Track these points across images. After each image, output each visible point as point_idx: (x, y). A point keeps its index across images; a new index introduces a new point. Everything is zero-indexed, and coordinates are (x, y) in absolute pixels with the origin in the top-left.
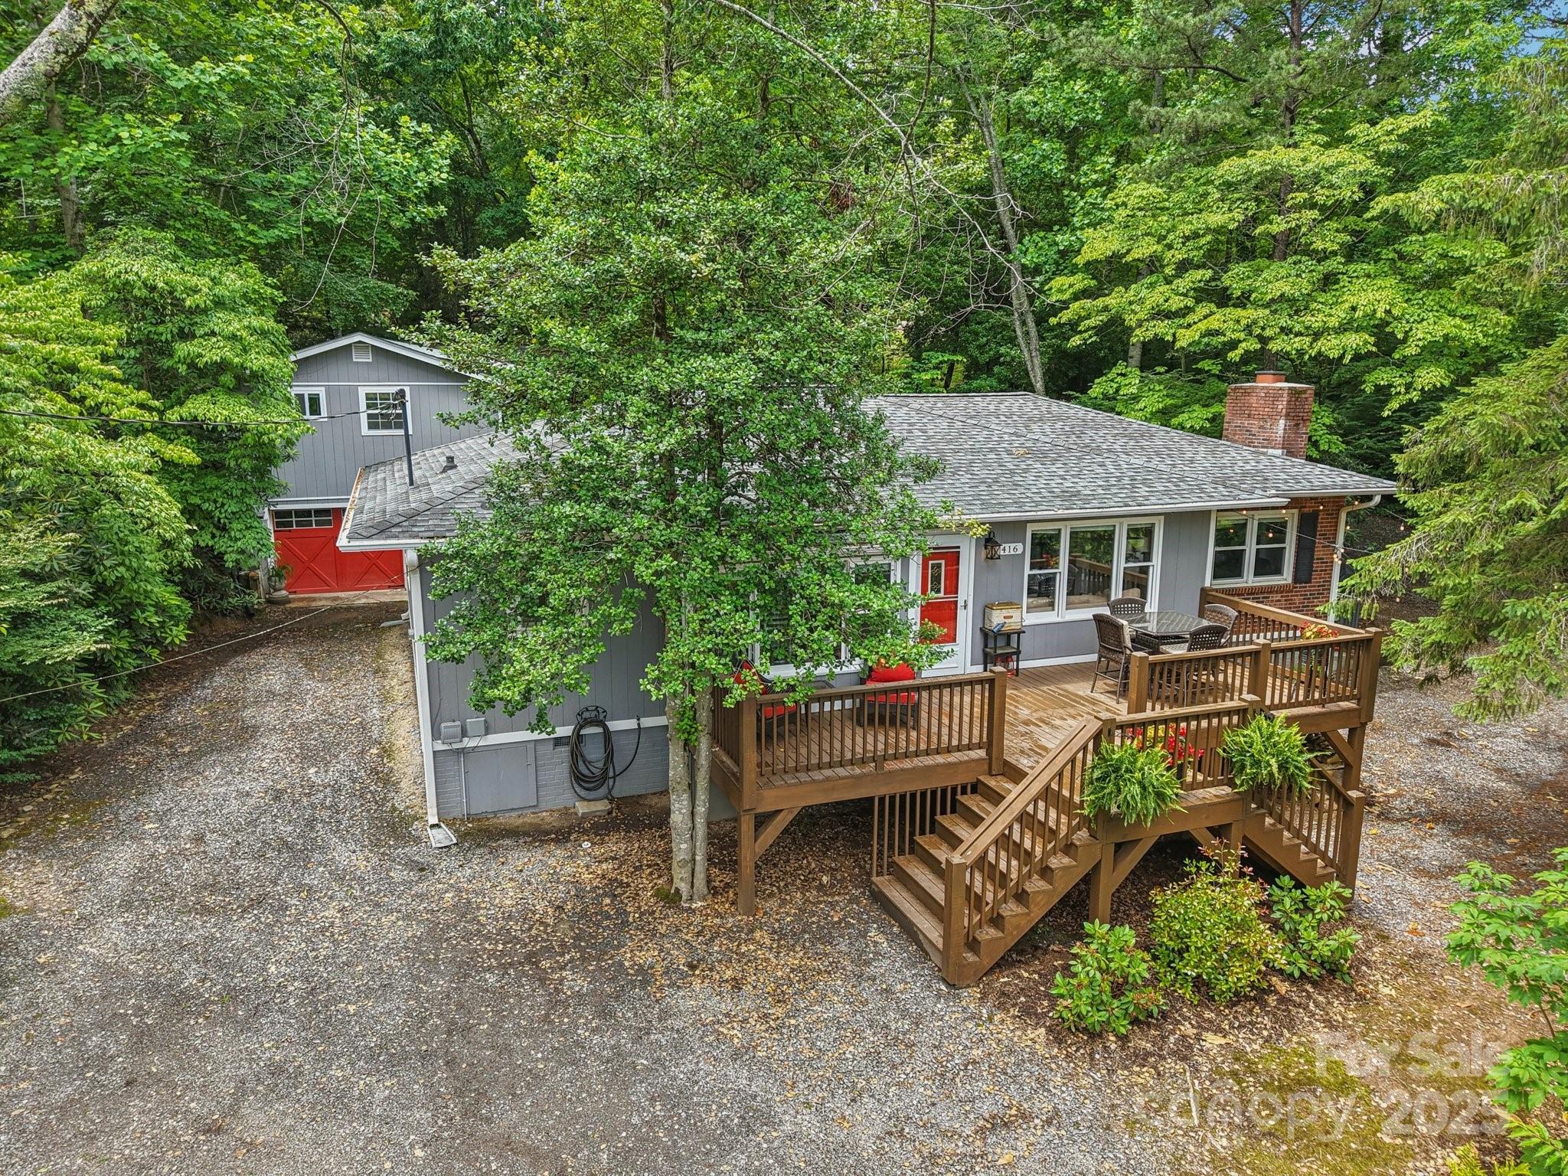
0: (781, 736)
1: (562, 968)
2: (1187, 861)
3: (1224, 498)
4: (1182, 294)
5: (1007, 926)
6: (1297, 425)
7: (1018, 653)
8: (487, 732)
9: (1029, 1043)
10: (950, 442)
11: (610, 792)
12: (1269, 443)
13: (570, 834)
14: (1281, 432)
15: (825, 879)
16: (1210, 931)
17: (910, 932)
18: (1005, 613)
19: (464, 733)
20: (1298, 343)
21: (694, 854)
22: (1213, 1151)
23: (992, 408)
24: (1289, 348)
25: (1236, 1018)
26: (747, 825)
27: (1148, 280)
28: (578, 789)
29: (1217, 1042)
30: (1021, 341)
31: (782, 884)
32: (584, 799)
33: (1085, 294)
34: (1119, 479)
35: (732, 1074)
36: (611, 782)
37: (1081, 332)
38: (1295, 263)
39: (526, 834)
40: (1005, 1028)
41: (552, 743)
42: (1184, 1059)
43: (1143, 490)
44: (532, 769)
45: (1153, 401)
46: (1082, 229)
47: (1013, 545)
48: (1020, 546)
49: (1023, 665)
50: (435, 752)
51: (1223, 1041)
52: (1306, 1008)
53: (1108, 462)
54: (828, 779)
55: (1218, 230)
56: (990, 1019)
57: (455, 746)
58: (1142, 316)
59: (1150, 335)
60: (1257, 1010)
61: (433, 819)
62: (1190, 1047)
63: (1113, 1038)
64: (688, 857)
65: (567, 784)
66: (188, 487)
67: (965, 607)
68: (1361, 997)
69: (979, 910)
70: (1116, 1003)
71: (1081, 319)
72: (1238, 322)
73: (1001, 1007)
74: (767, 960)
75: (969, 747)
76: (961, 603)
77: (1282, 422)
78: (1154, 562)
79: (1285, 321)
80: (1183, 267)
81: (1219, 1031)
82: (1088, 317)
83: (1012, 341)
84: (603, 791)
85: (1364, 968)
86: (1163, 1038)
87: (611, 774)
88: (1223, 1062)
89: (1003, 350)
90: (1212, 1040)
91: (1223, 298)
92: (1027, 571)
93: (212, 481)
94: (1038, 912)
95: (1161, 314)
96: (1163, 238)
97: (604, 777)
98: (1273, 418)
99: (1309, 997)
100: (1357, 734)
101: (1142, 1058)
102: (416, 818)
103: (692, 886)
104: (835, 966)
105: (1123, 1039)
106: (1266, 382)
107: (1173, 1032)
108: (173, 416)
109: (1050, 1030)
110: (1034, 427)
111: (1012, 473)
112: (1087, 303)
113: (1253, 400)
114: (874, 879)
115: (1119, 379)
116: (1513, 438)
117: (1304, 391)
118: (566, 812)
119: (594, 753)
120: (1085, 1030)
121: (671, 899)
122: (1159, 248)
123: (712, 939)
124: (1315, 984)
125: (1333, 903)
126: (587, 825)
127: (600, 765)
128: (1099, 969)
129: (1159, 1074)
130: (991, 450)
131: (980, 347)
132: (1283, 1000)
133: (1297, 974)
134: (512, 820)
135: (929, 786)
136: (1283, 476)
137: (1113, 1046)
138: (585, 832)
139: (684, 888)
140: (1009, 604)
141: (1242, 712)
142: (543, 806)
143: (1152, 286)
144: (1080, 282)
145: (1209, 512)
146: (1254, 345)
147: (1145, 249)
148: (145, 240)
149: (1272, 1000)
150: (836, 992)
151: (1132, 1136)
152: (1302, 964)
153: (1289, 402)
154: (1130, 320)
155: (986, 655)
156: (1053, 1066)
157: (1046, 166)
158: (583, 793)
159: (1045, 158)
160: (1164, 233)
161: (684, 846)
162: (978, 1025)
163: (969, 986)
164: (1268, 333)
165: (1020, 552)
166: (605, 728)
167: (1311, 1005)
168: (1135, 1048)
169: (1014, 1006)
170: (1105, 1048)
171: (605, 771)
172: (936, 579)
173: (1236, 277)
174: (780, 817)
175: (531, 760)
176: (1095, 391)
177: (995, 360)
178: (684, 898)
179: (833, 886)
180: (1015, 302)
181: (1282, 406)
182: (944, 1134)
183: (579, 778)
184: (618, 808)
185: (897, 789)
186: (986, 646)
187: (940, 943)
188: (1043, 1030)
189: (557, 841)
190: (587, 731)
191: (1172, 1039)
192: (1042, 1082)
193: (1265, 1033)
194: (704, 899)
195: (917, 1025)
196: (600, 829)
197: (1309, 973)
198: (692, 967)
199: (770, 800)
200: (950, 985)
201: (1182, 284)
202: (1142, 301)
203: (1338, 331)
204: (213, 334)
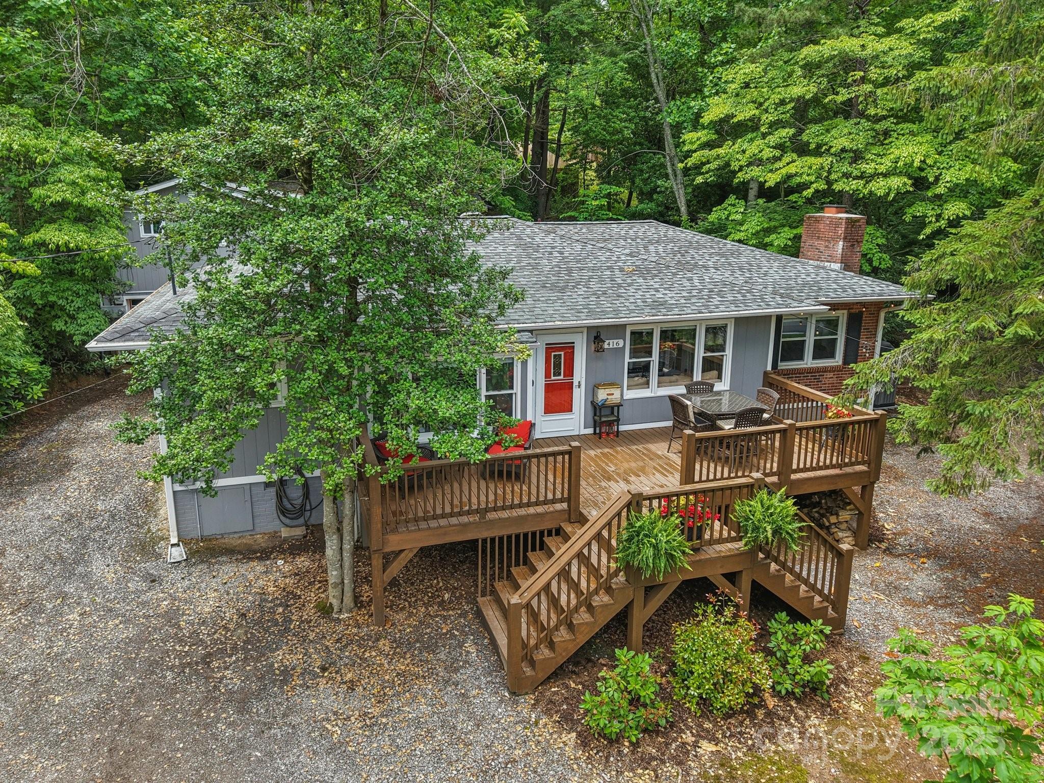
0: (421, 487)
1: (227, 668)
2: (697, 604)
3: (779, 305)
4: (773, 147)
5: (557, 649)
6: (853, 245)
7: (618, 420)
9: (561, 745)
10: (578, 261)
11: (307, 521)
12: (831, 259)
13: (272, 553)
14: (840, 251)
15: (447, 596)
16: (709, 661)
17: (493, 645)
18: (608, 391)
20: (854, 184)
21: (343, 579)
23: (623, 232)
24: (848, 189)
25: (728, 728)
26: (377, 561)
27: (750, 136)
28: (282, 518)
29: (710, 749)
30: (671, 177)
31: (413, 599)
32: (287, 526)
33: (709, 145)
34: (700, 291)
36: (308, 514)
37: (703, 174)
38: (856, 124)
39: (240, 552)
40: (546, 731)
41: (263, 486)
42: (680, 763)
43: (716, 300)
44: (248, 505)
45: (755, 223)
46: (710, 96)
47: (615, 341)
48: (621, 342)
49: (622, 428)
50: (175, 493)
51: (714, 749)
52: (787, 721)
53: (695, 277)
54: (441, 526)
55: (799, 99)
56: (536, 723)
57: (190, 487)
58: (743, 163)
59: (748, 176)
60: (747, 722)
61: (174, 540)
62: (687, 753)
63: (627, 744)
64: (338, 581)
65: (275, 515)
66: (48, 289)
67: (579, 387)
68: (835, 711)
70: (631, 716)
71: (703, 164)
72: (810, 168)
73: (548, 713)
74: (381, 665)
75: (554, 501)
76: (575, 383)
77: (841, 243)
78: (727, 353)
79: (846, 168)
80: (775, 125)
81: (713, 740)
82: (708, 162)
83: (667, 176)
84: (301, 521)
85: (842, 686)
86: (667, 745)
87: (308, 508)
88: (711, 767)
89: (659, 182)
90: (707, 747)
91: (802, 150)
92: (627, 360)
94: (582, 639)
95: (756, 161)
96: (761, 104)
97: (302, 510)
98: (835, 240)
99: (792, 711)
100: (868, 490)
101: (645, 762)
102: (162, 539)
103: (342, 602)
104: (432, 672)
105: (635, 745)
106: (830, 213)
107: (675, 740)
108: (28, 240)
109: (579, 735)
110: (652, 248)
111: (619, 286)
112: (706, 152)
113: (821, 226)
114: (479, 597)
115: (729, 208)
116: (978, 273)
117: (858, 220)
118: (275, 535)
119: (295, 494)
121: (325, 610)
122: (757, 112)
123: (346, 646)
124: (798, 700)
125: (816, 637)
126: (286, 546)
127: (300, 501)
129: (657, 777)
130: (609, 268)
131: (645, 181)
132: (769, 714)
133: (784, 693)
134: (232, 541)
135: (521, 530)
136: (835, 286)
137: (626, 751)
138: (283, 552)
139: (335, 603)
140: (612, 384)
141: (750, 486)
142: (258, 530)
143: (752, 140)
144: (703, 135)
145: (771, 316)
146: (822, 186)
147: (745, 113)
148: (10, 114)
149: (761, 714)
150: (425, 695)
152: (789, 685)
153: (846, 228)
154: (735, 166)
155: (595, 421)
156: (575, 766)
157: (685, 50)
158: (287, 521)
159: (685, 44)
160: (762, 100)
161: (334, 573)
162: (525, 728)
163: (527, 694)
164: (833, 177)
165: (621, 346)
166: (303, 475)
167: (792, 720)
168: (643, 753)
169: (557, 712)
170: (620, 752)
171: (303, 505)
172: (557, 366)
173: (812, 134)
174: (403, 555)
175: (248, 497)
176: (712, 217)
177: (654, 190)
178: (335, 610)
179: (451, 602)
180: (667, 149)
181: (841, 231)
183: (282, 511)
184: (312, 533)
185: (496, 533)
186: (595, 415)
188: (574, 735)
189: (260, 559)
191: (674, 746)
193: (750, 742)
194: (351, 611)
195: (478, 726)
196: (293, 549)
197: (793, 693)
198: (324, 669)
199: (394, 542)
200: (513, 693)
201: (773, 139)
202: (744, 152)
203: (885, 175)
204: (60, 181)
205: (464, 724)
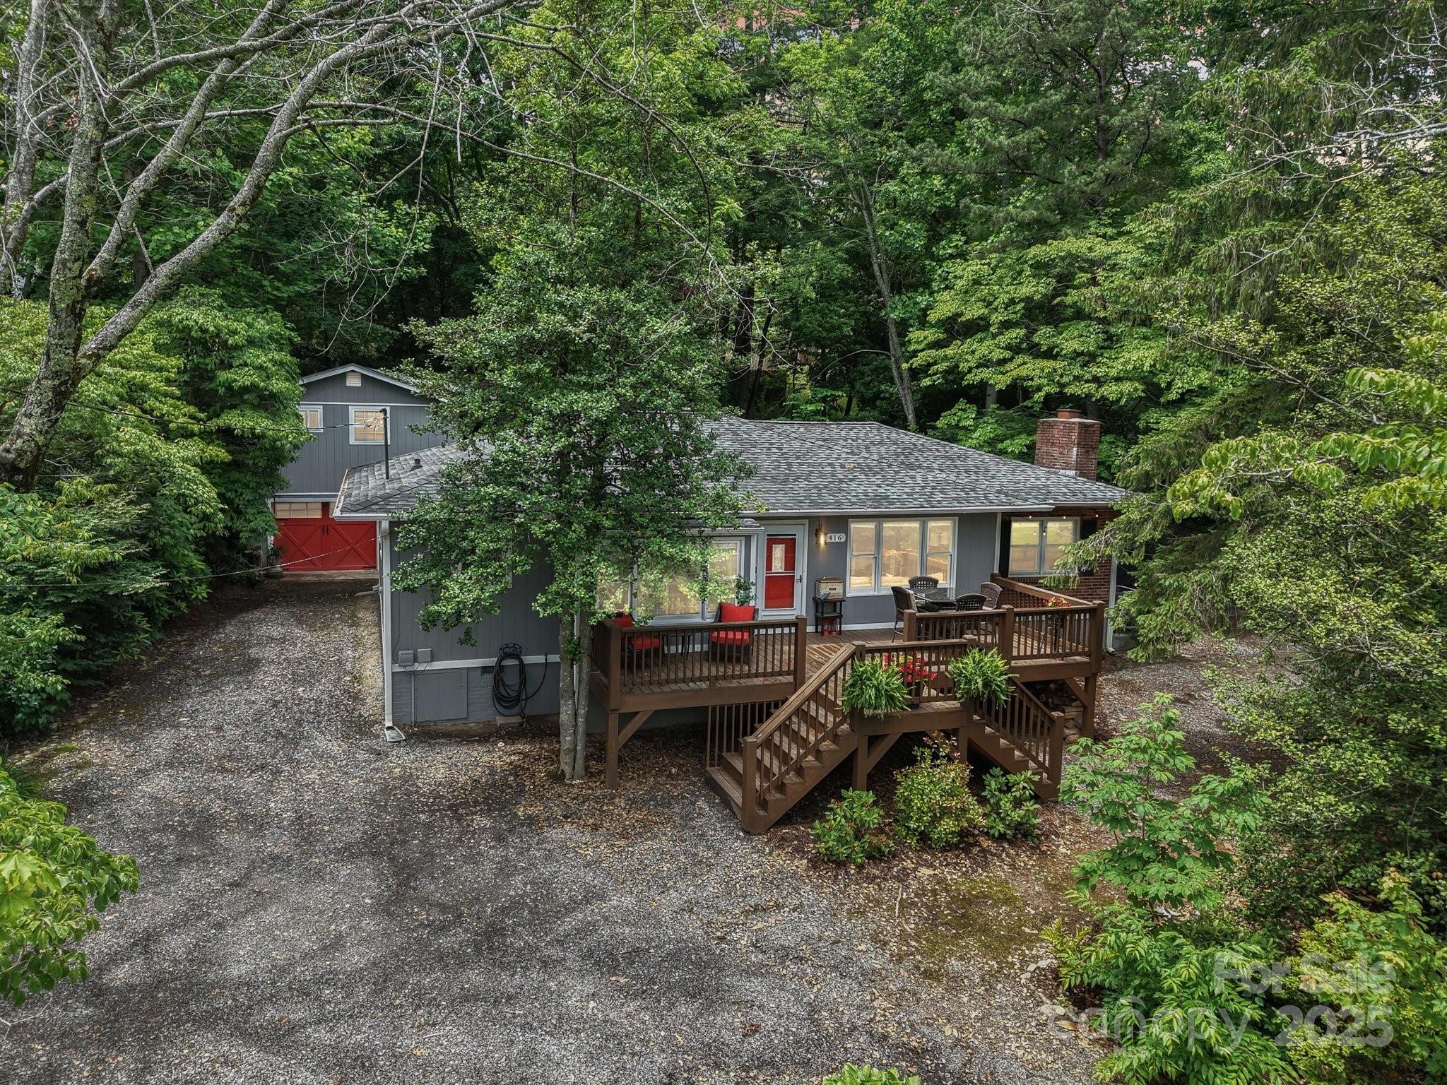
0: (648, 666)
1: (475, 814)
2: (916, 749)
3: (1002, 503)
4: (1003, 348)
5: (789, 793)
6: (1087, 452)
7: (840, 617)
8: (433, 659)
9: (794, 868)
10: (798, 458)
11: (522, 710)
12: (1067, 466)
13: (490, 737)
14: (1075, 458)
15: (673, 770)
17: (726, 801)
18: (830, 585)
19: (415, 660)
20: (1086, 388)
21: (576, 746)
22: (903, 931)
23: (843, 433)
24: (1080, 393)
25: (945, 859)
26: (613, 722)
27: (979, 336)
28: (497, 705)
29: (928, 873)
30: (897, 380)
31: (641, 772)
32: (502, 714)
33: (937, 345)
34: (923, 487)
35: (582, 874)
36: (523, 703)
37: (931, 375)
38: (1086, 327)
39: (456, 736)
40: (781, 860)
41: (479, 672)
42: (901, 881)
43: (939, 497)
44: (464, 690)
45: (986, 430)
46: (938, 292)
47: (837, 536)
48: (843, 537)
49: (845, 627)
50: (393, 673)
51: (932, 873)
52: (999, 857)
53: (918, 475)
54: (673, 691)
55: (1028, 300)
56: (770, 854)
57: (409, 669)
58: (972, 364)
59: (978, 378)
60: (963, 855)
61: (389, 723)
62: (908, 875)
63: (853, 867)
64: (571, 747)
65: (491, 703)
67: (801, 581)
68: (1044, 853)
69: (769, 780)
70: (857, 843)
71: (930, 365)
72: (1043, 370)
73: (780, 847)
74: (620, 815)
75: (780, 673)
76: (797, 577)
77: (1075, 450)
78: (952, 552)
79: (1077, 371)
80: (1006, 325)
81: (931, 866)
82: (935, 363)
83: (892, 381)
84: (517, 710)
85: (1053, 837)
86: (889, 868)
87: (524, 696)
88: (928, 884)
89: (883, 387)
90: (925, 872)
91: (1035, 351)
92: (850, 555)
93: (235, 475)
94: (811, 782)
95: (985, 363)
96: (990, 303)
97: (517, 700)
98: (1068, 446)
99: (1004, 849)
100: (1091, 680)
101: (871, 879)
102: (376, 722)
103: (574, 769)
104: (669, 820)
105: (861, 867)
106: (1063, 417)
107: (897, 865)
108: (213, 425)
109: (810, 860)
110: (873, 449)
111: (841, 481)
112: (933, 352)
114: (708, 768)
115: (960, 413)
117: (1092, 425)
118: (488, 723)
119: (512, 679)
120: (834, 862)
121: (558, 777)
122: (986, 311)
123: (583, 802)
124: (1011, 843)
125: (1026, 784)
126: (503, 733)
127: (516, 688)
128: (845, 817)
129: (880, 889)
130: (829, 464)
131: (866, 385)
132: (983, 851)
133: (997, 834)
134: (448, 727)
135: (748, 700)
136: (1065, 490)
137: (852, 872)
138: (501, 738)
139: (568, 770)
140: (834, 579)
141: (964, 646)
142: (471, 719)
143: (982, 340)
144: (931, 335)
145: (996, 514)
146: (1054, 389)
147: (973, 311)
149: (975, 850)
150: (665, 835)
151: (850, 920)
152: (1001, 828)
153: (1080, 434)
154: (963, 367)
155: (817, 618)
156: (807, 881)
157: (910, 241)
158: (502, 710)
159: (909, 235)
160: (991, 299)
161: (568, 739)
162: (760, 856)
163: (760, 833)
164: (1065, 380)
165: (843, 540)
166: (521, 661)
167: (1004, 856)
168: (868, 873)
169: (788, 846)
170: (847, 873)
171: (520, 693)
172: (778, 559)
173: (1044, 336)
174: (637, 717)
175: (464, 683)
176: (941, 423)
177: (877, 396)
178: (567, 777)
179: (678, 775)
180: (891, 349)
181: (1074, 436)
182: (720, 912)
183: (498, 698)
184: (528, 722)
185: (726, 701)
186: (817, 611)
187: (739, 801)
188: (805, 861)
189: (479, 741)
190: (507, 662)
191: (895, 869)
192: (796, 890)
193: (964, 870)
194: (583, 779)
195: (717, 854)
196: (512, 735)
197: (1005, 834)
198: (566, 817)
199: (630, 703)
200: (746, 832)
201: (1003, 340)
202: (973, 352)
203: (1118, 379)
204: (246, 365)
205: (703, 853)
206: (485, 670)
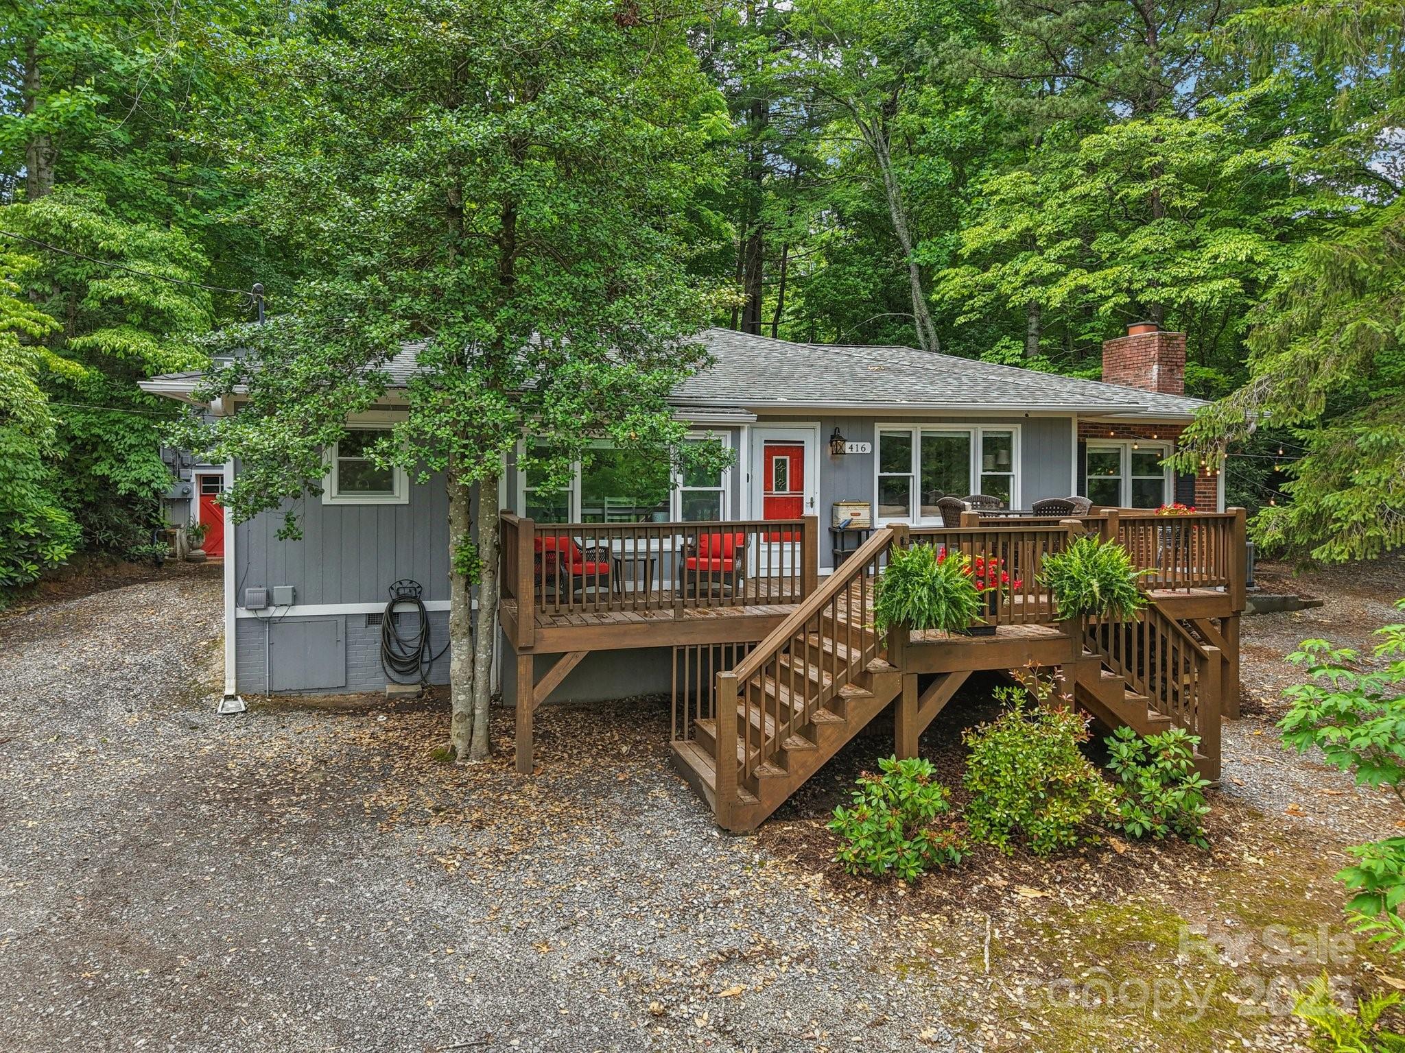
4: (1054, 261)
5: (791, 762)
6: (1171, 370)
8: (296, 600)
9: (801, 887)
11: (424, 678)
13: (369, 710)
14: (1155, 377)
15: (625, 749)
18: (853, 510)
19: (269, 602)
20: (1165, 293)
21: (473, 709)
22: (1003, 1000)
24: (1157, 298)
25: (1058, 873)
26: (525, 667)
28: (388, 669)
29: (1033, 896)
31: (575, 751)
32: (395, 682)
36: (425, 667)
38: (1158, 225)
39: (324, 708)
40: (776, 871)
41: (363, 620)
42: (988, 909)
44: (341, 646)
47: (860, 444)
48: (868, 446)
50: (237, 620)
51: (1039, 895)
52: (1148, 869)
56: (761, 865)
57: (261, 614)
60: (1087, 866)
61: (230, 691)
62: (998, 898)
63: (902, 885)
64: (467, 711)
65: (379, 666)
67: (812, 504)
68: (1220, 864)
69: (757, 746)
70: (906, 845)
73: (778, 853)
76: (807, 500)
77: (1155, 367)
78: (1014, 472)
80: (1054, 238)
81: (1035, 883)
84: (417, 677)
85: (1227, 838)
86: (966, 888)
87: (426, 658)
88: (1036, 915)
90: (1026, 894)
92: (877, 473)
97: (419, 661)
98: (1147, 365)
99: (1154, 857)
100: (1229, 624)
101: (935, 906)
102: (213, 690)
103: (470, 745)
105: (916, 885)
106: (1138, 332)
107: (978, 882)
109: (828, 875)
111: (863, 379)
113: (1127, 351)
114: (673, 743)
117: (1175, 338)
118: (373, 694)
119: (409, 632)
120: (869, 876)
123: (474, 790)
124: (1162, 846)
125: (1178, 750)
126: (391, 703)
127: (416, 644)
128: (885, 798)
129: (952, 922)
130: (848, 366)
132: (1119, 859)
133: (1138, 832)
134: (319, 698)
135: (734, 639)
137: (902, 893)
138: (385, 710)
140: (858, 502)
142: (352, 687)
143: (1026, 258)
149: (1107, 858)
151: (901, 979)
152: (1145, 820)
153: (1160, 347)
155: (835, 556)
156: (823, 909)
158: (396, 677)
159: (931, 170)
161: (462, 697)
162: (744, 868)
163: (745, 834)
164: (1136, 286)
165: (868, 451)
166: (422, 607)
167: (1156, 867)
168: (928, 895)
169: (792, 852)
170: (892, 894)
171: (420, 652)
172: (781, 476)
175: (341, 636)
179: (630, 754)
181: (1154, 351)
182: (662, 964)
183: (390, 659)
184: (430, 693)
185: (698, 640)
186: (835, 546)
187: (713, 784)
188: (821, 875)
189: (354, 715)
190: (401, 608)
191: (975, 889)
192: (804, 923)
193: (1094, 890)
195: (672, 865)
196: (400, 707)
197: (1154, 832)
199: (551, 639)
200: (724, 831)
201: (1053, 253)
202: (1017, 273)
203: (1203, 279)
206: (372, 618)
